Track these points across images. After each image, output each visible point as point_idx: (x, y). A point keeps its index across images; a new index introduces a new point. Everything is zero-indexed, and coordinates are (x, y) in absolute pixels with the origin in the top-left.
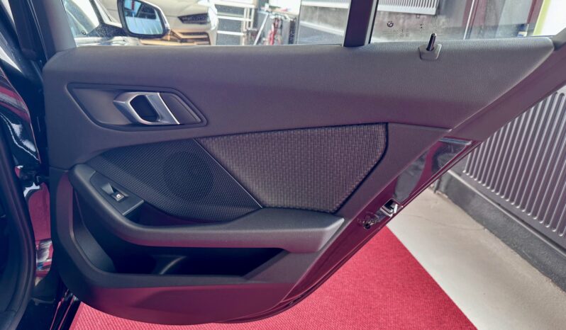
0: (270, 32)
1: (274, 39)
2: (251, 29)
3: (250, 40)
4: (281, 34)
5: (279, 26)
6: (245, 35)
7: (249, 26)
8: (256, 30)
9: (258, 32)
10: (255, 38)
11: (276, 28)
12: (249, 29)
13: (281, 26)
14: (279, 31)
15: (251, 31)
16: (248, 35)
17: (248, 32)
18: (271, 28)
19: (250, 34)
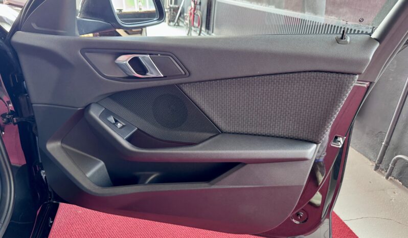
0: (189, 8)
1: (194, 14)
2: (172, 5)
3: (172, 14)
4: (200, 10)
5: (198, 3)
6: (168, 10)
7: (171, 3)
8: (177, 6)
9: (178, 8)
10: (177, 13)
11: (195, 4)
12: (171, 6)
13: (200, 3)
14: (198, 7)
15: (173, 7)
16: (170, 10)
17: (170, 8)
18: (191, 5)
19: (172, 10)
